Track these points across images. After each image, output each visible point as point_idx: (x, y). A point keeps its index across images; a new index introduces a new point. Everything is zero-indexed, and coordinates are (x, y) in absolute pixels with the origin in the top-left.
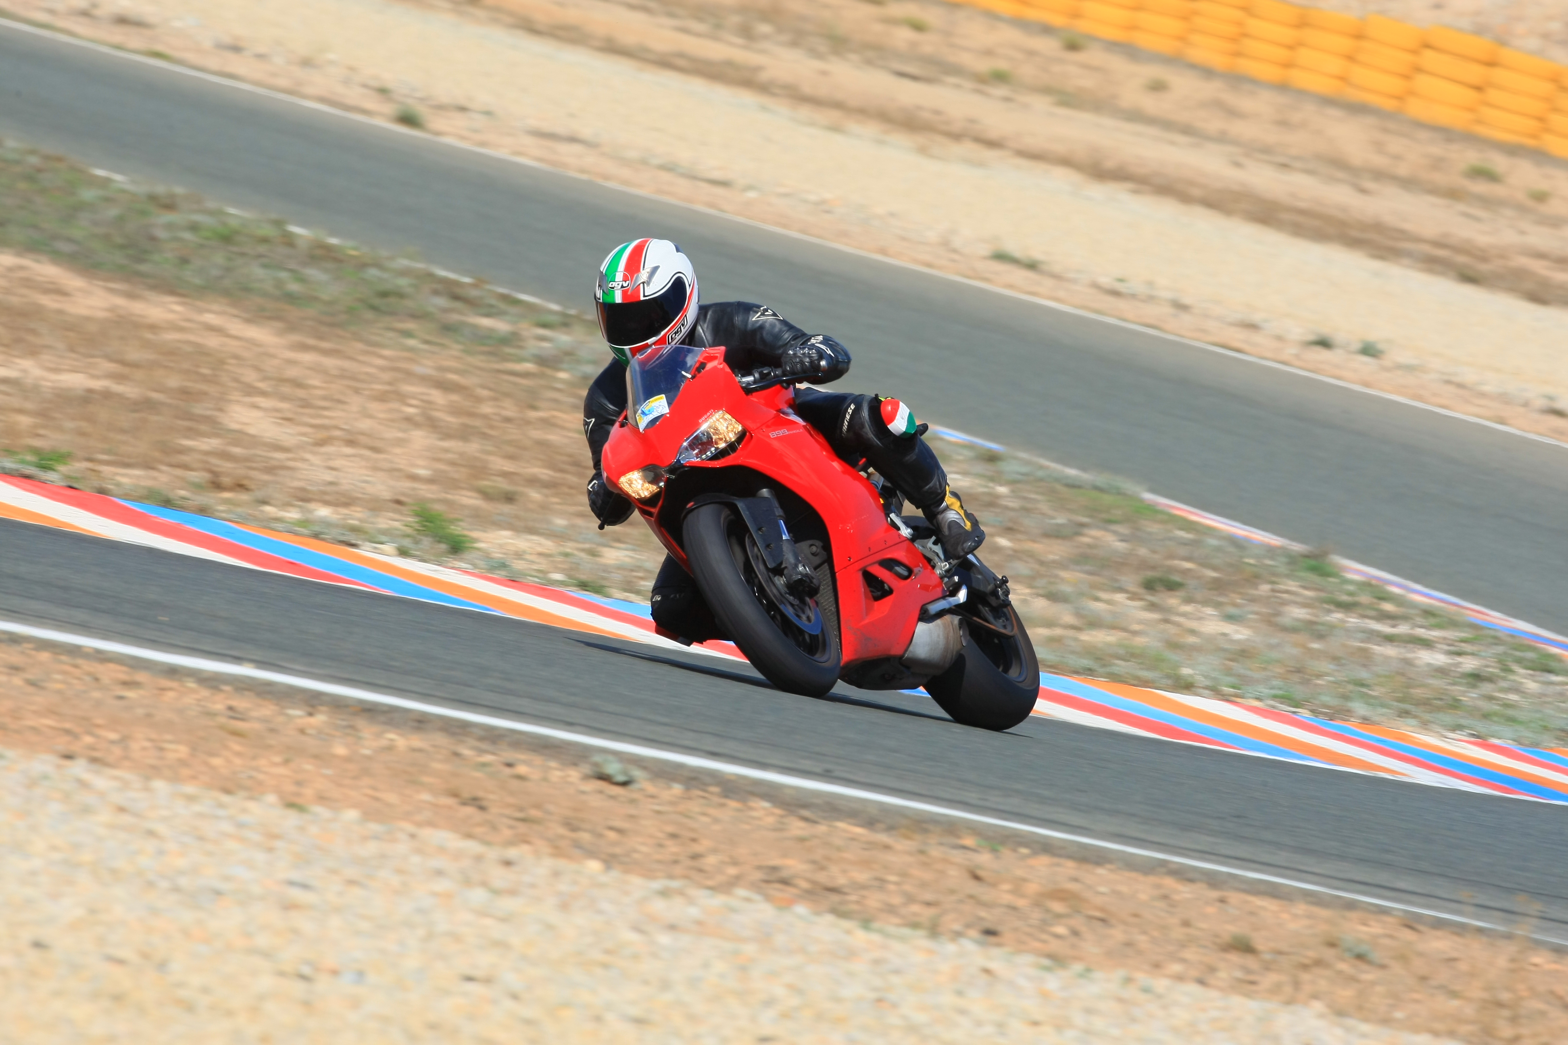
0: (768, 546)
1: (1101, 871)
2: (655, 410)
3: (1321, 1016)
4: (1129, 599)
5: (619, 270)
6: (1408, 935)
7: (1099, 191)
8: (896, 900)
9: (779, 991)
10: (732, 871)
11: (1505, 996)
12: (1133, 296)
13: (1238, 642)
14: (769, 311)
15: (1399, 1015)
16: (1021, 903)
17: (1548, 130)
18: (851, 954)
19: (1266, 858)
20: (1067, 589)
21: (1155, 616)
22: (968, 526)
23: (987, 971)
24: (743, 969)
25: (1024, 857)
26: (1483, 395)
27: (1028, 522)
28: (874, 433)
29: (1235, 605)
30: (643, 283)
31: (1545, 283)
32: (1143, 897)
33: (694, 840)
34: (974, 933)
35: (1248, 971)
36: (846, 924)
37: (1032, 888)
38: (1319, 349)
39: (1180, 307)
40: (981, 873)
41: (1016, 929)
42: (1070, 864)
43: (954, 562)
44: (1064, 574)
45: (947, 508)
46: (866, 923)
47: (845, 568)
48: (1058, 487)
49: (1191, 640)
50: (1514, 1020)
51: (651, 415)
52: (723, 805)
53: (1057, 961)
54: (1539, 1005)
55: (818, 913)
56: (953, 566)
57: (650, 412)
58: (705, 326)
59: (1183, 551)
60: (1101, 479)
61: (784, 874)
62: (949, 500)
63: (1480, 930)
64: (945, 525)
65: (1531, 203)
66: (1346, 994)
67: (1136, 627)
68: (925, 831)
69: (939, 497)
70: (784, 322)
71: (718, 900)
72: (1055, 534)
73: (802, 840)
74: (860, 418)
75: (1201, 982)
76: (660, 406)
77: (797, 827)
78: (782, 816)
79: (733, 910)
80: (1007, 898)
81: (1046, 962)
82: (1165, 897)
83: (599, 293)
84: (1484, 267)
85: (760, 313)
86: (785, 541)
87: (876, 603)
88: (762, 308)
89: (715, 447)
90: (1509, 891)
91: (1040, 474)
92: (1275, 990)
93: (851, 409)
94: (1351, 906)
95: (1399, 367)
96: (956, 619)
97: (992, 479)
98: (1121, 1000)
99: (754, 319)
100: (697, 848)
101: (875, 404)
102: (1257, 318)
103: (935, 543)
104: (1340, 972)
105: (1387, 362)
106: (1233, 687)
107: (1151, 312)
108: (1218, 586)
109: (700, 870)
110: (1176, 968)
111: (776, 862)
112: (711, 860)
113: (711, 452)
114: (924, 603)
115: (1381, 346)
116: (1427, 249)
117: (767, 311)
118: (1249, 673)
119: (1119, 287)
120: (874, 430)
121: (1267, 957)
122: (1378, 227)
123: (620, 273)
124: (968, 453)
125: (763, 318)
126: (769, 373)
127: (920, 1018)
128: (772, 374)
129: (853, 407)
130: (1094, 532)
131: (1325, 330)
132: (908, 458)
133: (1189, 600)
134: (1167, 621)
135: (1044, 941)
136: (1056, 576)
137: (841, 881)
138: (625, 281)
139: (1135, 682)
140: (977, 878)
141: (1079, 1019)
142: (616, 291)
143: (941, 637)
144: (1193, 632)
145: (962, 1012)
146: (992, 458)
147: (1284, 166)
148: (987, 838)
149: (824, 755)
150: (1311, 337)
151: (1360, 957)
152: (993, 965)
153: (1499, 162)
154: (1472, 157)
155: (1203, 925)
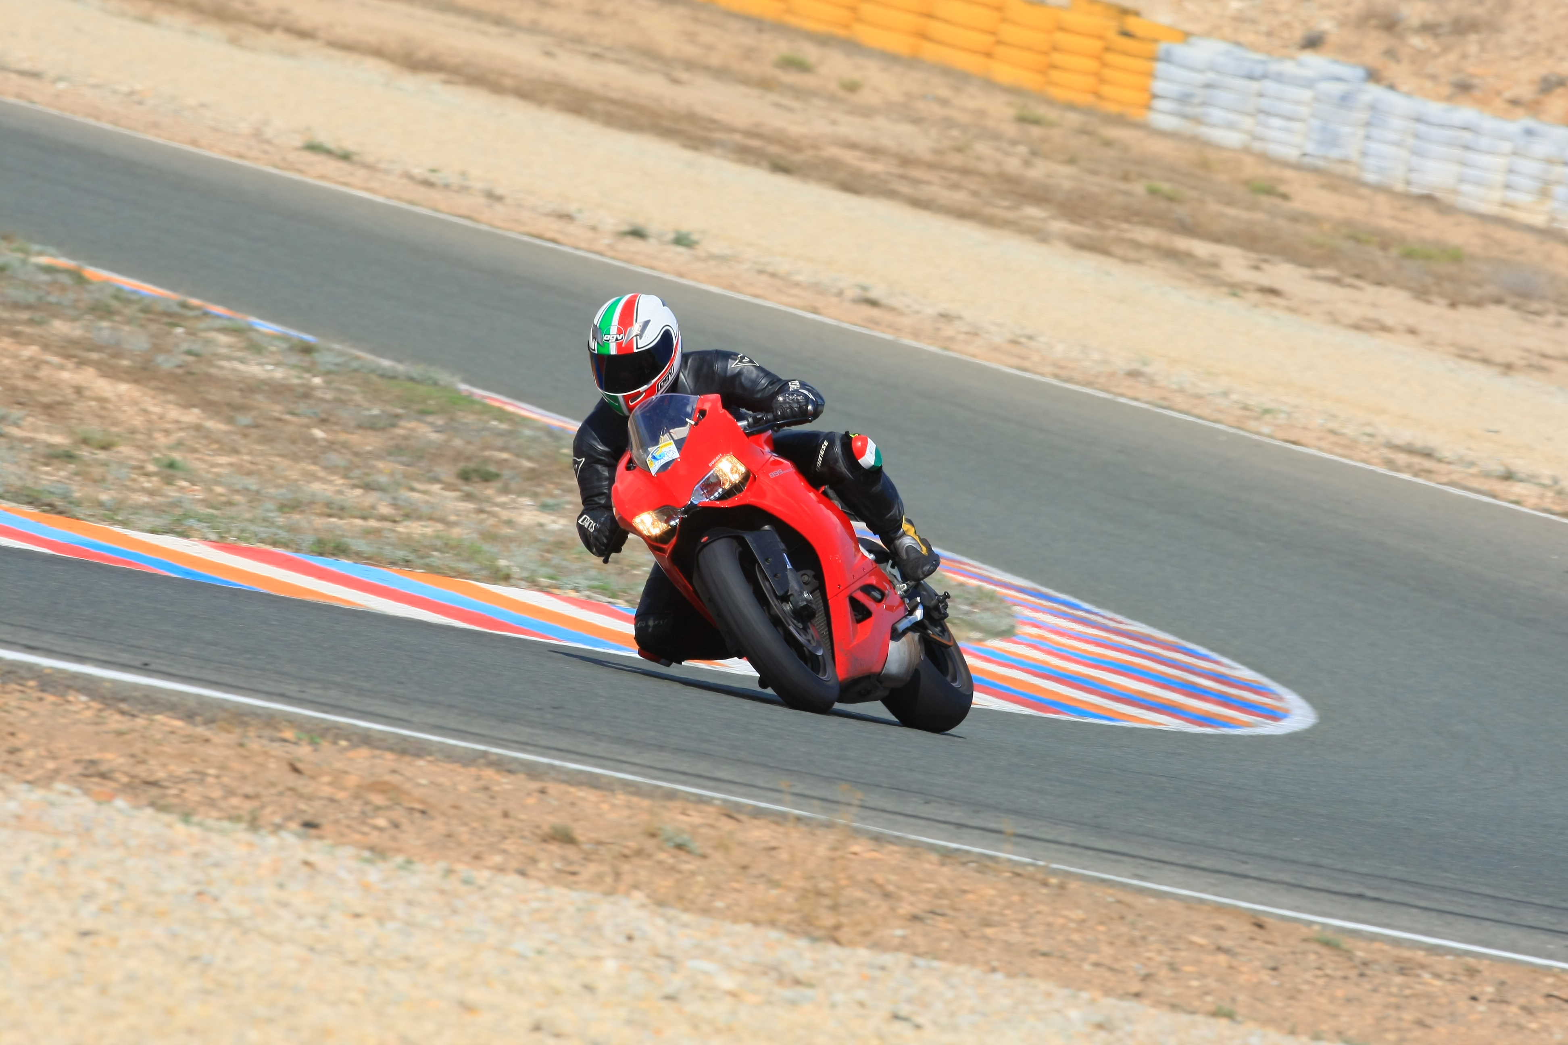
0: (775, 576)
1: (421, 763)
2: (666, 455)
3: (643, 906)
4: (442, 489)
5: (613, 324)
6: (727, 825)
7: (410, 82)
8: (217, 793)
9: (100, 885)
10: (51, 765)
11: (824, 885)
12: (447, 186)
13: (553, 532)
14: (746, 358)
15: (719, 904)
16: (340, 795)
17: (859, 20)
18: (171, 848)
19: (584, 748)
20: (383, 479)
21: (470, 506)
22: (924, 551)
23: (307, 863)
24: (64, 863)
25: (345, 749)
26: (797, 284)
27: (344, 414)
28: (846, 466)
29: (552, 496)
30: (636, 336)
31: (857, 174)
32: (462, 788)
33: (12, 734)
34: (294, 826)
35: (571, 863)
36: (165, 818)
37: (352, 780)
38: (630, 239)
39: (493, 197)
40: (300, 766)
41: (337, 822)
42: (389, 756)
43: (912, 583)
44: (380, 465)
45: (904, 534)
46: (186, 817)
47: (836, 595)
48: (374, 378)
49: (507, 531)
50: (834, 908)
51: (662, 460)
52: (41, 699)
53: (378, 853)
54: (858, 894)
55: (138, 807)
56: (910, 588)
57: (661, 457)
58: (687, 372)
59: (500, 442)
60: (416, 370)
61: (103, 768)
62: (905, 526)
63: (799, 819)
64: (902, 549)
65: (841, 93)
66: (665, 884)
67: (453, 518)
68: (244, 724)
69: (898, 524)
70: (760, 369)
71: (38, 794)
72: (370, 426)
73: (120, 734)
74: (834, 453)
75: (522, 873)
76: (670, 451)
77: (115, 721)
78: (100, 710)
79: (52, 804)
80: (327, 791)
81: (366, 854)
82: (486, 789)
83: (593, 345)
84: (798, 158)
85: (738, 361)
86: (788, 570)
87: (859, 625)
88: (739, 356)
89: (723, 488)
90: (828, 780)
91: (355, 364)
92: (597, 879)
93: (824, 445)
94: (671, 795)
95: (712, 257)
96: (916, 636)
97: (308, 370)
98: (442, 892)
99: (733, 366)
100: (16, 742)
101: (847, 440)
102: (572, 208)
103: (893, 567)
104: (660, 862)
105: (700, 251)
106: (551, 578)
107: (464, 203)
108: (534, 476)
109: (19, 765)
110: (498, 859)
111: (96, 756)
112: (30, 754)
113: (719, 493)
114: (894, 623)
115: (695, 237)
116: (737, 137)
117: (744, 359)
118: (565, 563)
119: (433, 177)
120: (847, 465)
121: (586, 847)
122: (692, 117)
123: (614, 327)
124: (284, 346)
125: (740, 365)
126: (762, 418)
127: (242, 911)
128: (764, 419)
129: (826, 443)
130: (412, 424)
131: (640, 221)
132: (874, 489)
133: (505, 491)
134: (481, 511)
135: (365, 834)
136: (373, 467)
137: (161, 774)
138: (620, 335)
139: (453, 574)
140: (296, 770)
141: (400, 911)
142: (611, 344)
143: (906, 653)
144: (509, 523)
145: (285, 905)
146: (307, 350)
147: (595, 56)
148: (309, 732)
149: (141, 648)
150: (625, 228)
151: (680, 847)
152: (313, 858)
153: (810, 52)
154: (783, 47)
155: (523, 817)
